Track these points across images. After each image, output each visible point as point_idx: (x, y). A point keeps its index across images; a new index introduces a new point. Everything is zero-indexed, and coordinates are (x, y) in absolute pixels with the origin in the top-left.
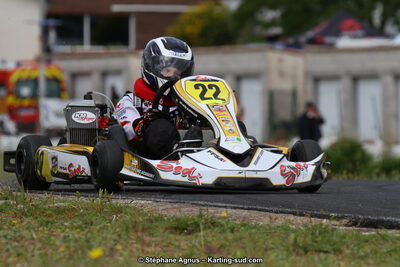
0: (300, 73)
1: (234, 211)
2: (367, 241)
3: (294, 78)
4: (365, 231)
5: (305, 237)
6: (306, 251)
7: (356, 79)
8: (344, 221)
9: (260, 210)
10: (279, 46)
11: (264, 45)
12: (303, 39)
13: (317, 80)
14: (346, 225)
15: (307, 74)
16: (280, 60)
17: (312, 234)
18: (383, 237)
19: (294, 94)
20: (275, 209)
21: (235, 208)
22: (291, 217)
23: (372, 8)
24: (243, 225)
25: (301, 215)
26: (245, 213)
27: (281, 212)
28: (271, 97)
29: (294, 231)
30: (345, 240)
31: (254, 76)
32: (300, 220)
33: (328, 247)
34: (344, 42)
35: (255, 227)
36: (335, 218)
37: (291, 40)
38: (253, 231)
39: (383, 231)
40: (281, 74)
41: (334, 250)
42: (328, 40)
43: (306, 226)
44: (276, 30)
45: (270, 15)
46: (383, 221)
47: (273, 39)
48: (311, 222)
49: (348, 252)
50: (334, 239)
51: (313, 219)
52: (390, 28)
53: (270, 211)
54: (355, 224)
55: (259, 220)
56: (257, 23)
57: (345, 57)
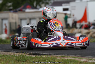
0: (17, 18)
1: (1, 52)
2: (33, 59)
3: (16, 19)
4: (33, 56)
5: (18, 58)
6: (19, 61)
7: (30, 19)
8: (28, 54)
9: (8, 52)
10: (12, 12)
11: (8, 11)
12: (17, 10)
13: (21, 20)
14: (28, 55)
15: (19, 18)
16: (12, 15)
17: (20, 57)
18: (37, 57)
19: (16, 23)
20: (11, 51)
21: (2, 51)
22: (15, 53)
23: (34, 2)
24: (4, 55)
25: (18, 52)
26: (4, 52)
27: (13, 52)
28: (10, 24)
29: (16, 56)
30: (28, 58)
31: (6, 19)
32: (17, 54)
33: (24, 60)
34: (27, 10)
35: (7, 56)
36: (25, 53)
37: (15, 10)
38: (6, 57)
39: (37, 56)
40: (13, 18)
41: (25, 61)
42: (24, 10)
43: (19, 55)
44: (11, 8)
45: (9, 4)
46: (37, 54)
47: (10, 10)
48: (20, 54)
49: (29, 61)
50: (25, 58)
51: (20, 53)
52: (38, 7)
53: (10, 52)
54: (30, 54)
55: (8, 54)
56: (7, 6)
57: (28, 14)
